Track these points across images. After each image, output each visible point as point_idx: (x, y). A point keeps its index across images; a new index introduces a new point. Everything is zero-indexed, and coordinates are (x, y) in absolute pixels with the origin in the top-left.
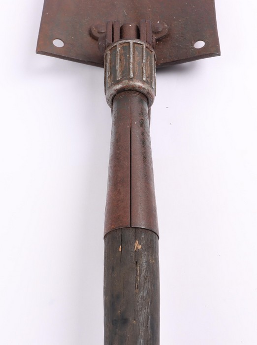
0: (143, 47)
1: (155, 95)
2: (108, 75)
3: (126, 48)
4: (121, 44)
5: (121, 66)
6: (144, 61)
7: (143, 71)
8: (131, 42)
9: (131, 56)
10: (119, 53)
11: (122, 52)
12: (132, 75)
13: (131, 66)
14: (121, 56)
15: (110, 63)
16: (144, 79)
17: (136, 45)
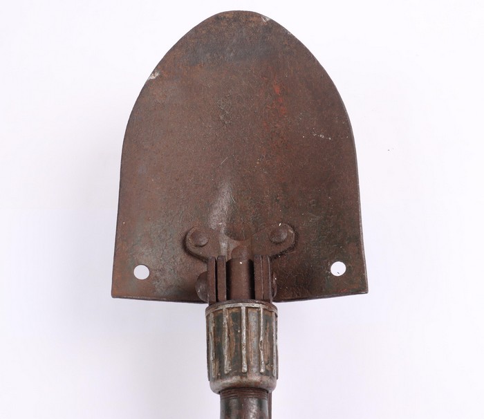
0: (259, 312)
1: (277, 378)
2: (211, 358)
3: (236, 317)
4: (228, 309)
5: (230, 349)
6: (261, 339)
7: (259, 357)
8: (243, 306)
9: (244, 333)
10: (226, 326)
11: (231, 322)
12: (245, 369)
13: (244, 352)
14: (229, 330)
15: (215, 337)
16: (262, 371)
17: (249, 310)
